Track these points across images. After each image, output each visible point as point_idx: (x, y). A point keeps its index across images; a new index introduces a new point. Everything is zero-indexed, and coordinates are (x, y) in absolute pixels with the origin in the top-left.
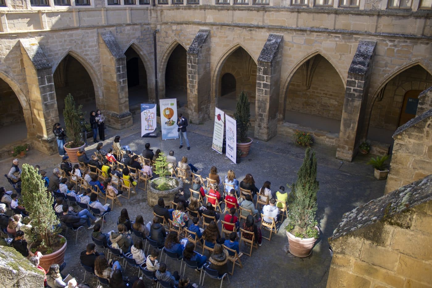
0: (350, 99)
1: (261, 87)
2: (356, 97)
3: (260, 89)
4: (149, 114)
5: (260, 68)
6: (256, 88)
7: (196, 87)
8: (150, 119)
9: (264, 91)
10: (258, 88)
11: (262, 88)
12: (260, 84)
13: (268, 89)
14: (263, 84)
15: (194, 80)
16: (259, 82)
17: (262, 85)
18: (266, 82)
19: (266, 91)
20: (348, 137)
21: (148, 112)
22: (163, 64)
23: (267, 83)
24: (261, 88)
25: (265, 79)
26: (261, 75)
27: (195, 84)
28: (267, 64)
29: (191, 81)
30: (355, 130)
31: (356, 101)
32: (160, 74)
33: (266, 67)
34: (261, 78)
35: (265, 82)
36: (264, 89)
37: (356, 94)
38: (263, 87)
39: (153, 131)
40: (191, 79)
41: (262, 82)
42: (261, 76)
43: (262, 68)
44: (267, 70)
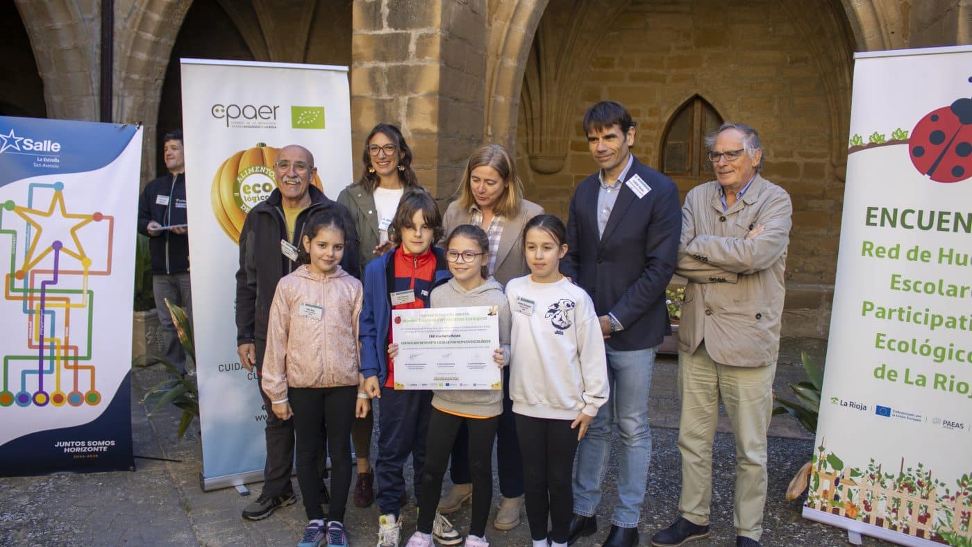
4: (55, 227)
7: (431, 77)
8: (64, 282)
15: (414, 34)
21: (43, 198)
22: (149, 36)
27: (421, 52)
29: (386, 40)
32: (129, 103)
39: (87, 414)
40: (386, 30)
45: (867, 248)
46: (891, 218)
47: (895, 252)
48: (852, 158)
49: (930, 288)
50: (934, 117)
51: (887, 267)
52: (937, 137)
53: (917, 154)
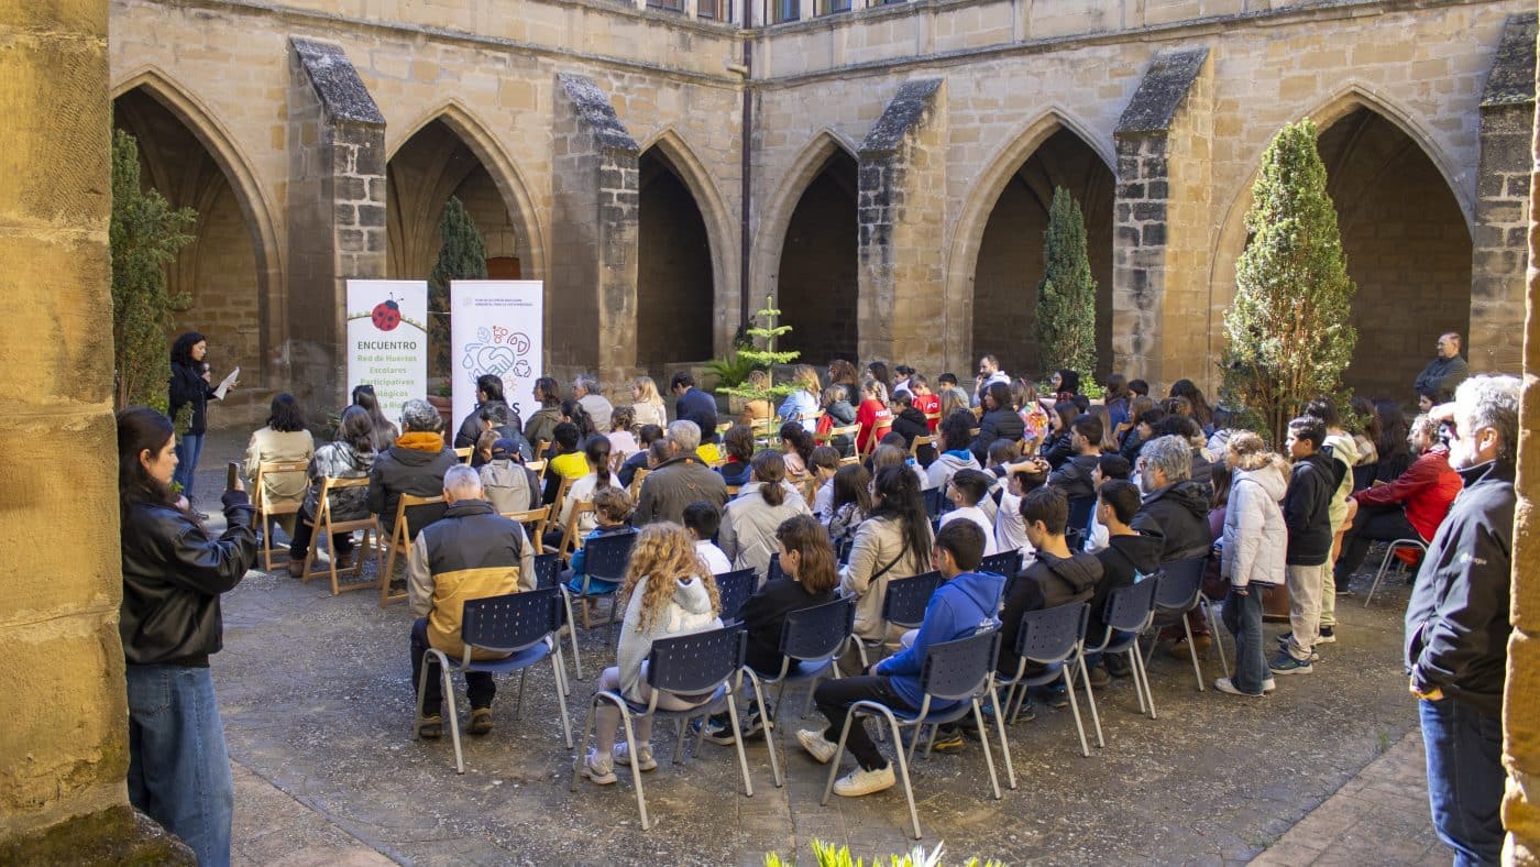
0: (614, 224)
1: (352, 223)
2: (626, 218)
3: (349, 233)
5: (347, 148)
6: (336, 227)
9: (365, 237)
10: (343, 227)
11: (356, 226)
12: (348, 210)
13: (380, 225)
14: (361, 208)
16: (346, 202)
17: (357, 215)
18: (373, 199)
19: (372, 234)
20: (621, 342)
23: (374, 204)
24: (351, 228)
25: (367, 188)
26: (349, 174)
28: (370, 131)
30: (634, 313)
31: (627, 228)
33: (368, 145)
34: (352, 189)
35: (366, 202)
36: (365, 230)
37: (626, 208)
38: (363, 223)
41: (355, 203)
42: (350, 178)
43: (355, 147)
44: (373, 155)
45: (360, 358)
46: (368, 346)
47: (370, 359)
48: (349, 323)
49: (385, 371)
50: (379, 306)
51: (368, 364)
52: (381, 314)
53: (374, 320)
